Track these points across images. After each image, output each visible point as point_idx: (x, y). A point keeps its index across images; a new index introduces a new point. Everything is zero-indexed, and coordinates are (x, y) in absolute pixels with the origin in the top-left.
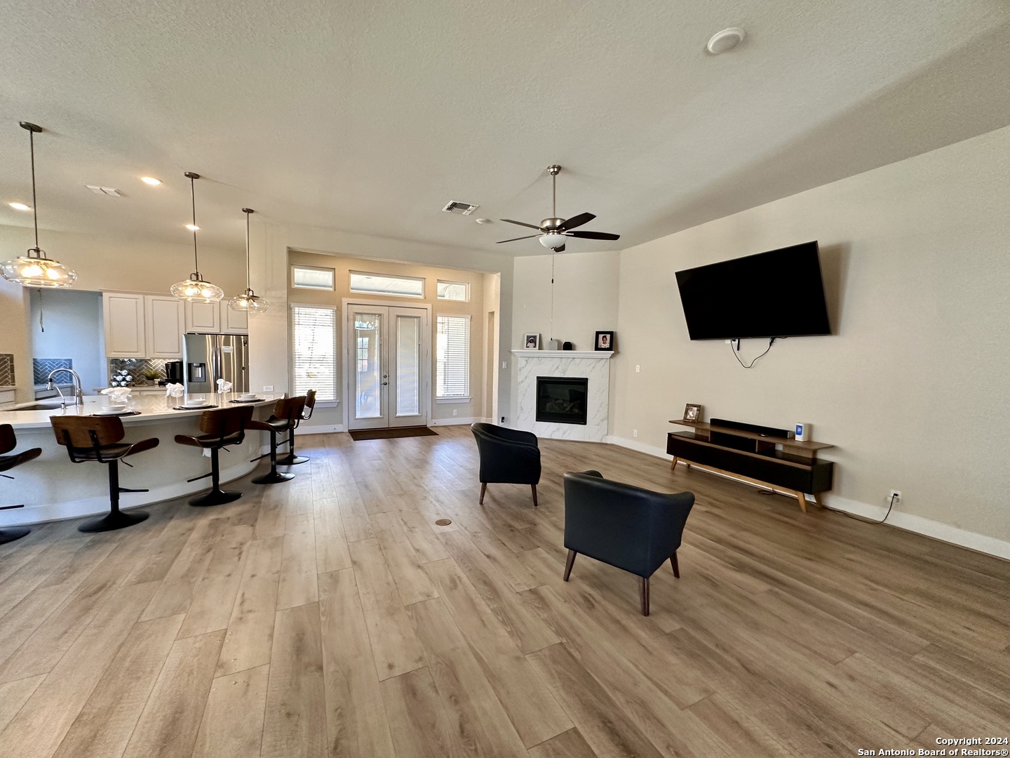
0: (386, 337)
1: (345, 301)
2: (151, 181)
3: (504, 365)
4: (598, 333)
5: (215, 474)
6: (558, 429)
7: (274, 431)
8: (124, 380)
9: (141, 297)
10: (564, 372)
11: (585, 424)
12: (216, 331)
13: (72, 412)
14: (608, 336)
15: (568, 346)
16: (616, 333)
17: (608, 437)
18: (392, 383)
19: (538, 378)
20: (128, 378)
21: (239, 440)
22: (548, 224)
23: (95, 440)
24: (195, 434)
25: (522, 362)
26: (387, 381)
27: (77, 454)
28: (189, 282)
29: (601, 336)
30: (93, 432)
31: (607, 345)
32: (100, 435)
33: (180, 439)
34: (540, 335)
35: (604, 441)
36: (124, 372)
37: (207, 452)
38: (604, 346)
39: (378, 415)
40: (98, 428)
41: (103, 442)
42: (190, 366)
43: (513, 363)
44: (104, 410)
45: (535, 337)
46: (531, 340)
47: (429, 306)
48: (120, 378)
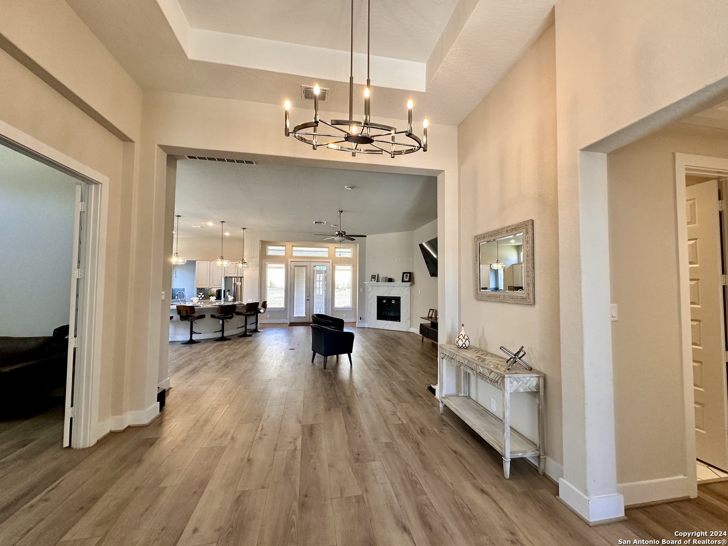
0: (309, 276)
1: (290, 260)
2: (210, 224)
3: (361, 290)
4: (404, 273)
5: (222, 331)
6: (387, 324)
7: (246, 316)
8: (201, 297)
9: (209, 262)
10: (389, 293)
11: (400, 321)
12: (236, 276)
13: (182, 304)
14: (408, 275)
15: (390, 280)
16: (413, 273)
17: (411, 328)
18: (311, 300)
19: (377, 297)
20: (203, 296)
21: (231, 318)
22: (337, 233)
23: (187, 313)
24: (217, 315)
25: (370, 289)
26: (309, 299)
27: (183, 318)
28: (219, 260)
29: (405, 275)
30: (186, 311)
31: (408, 280)
32: (189, 312)
33: (213, 316)
34: (378, 275)
35: (409, 331)
36: (201, 294)
37: (221, 322)
38: (406, 280)
39: (304, 316)
40: (188, 309)
41: (189, 314)
42: (224, 291)
43: (366, 290)
44: (191, 305)
45: (375, 276)
46: (373, 277)
47: (331, 261)
48: (199, 296)
